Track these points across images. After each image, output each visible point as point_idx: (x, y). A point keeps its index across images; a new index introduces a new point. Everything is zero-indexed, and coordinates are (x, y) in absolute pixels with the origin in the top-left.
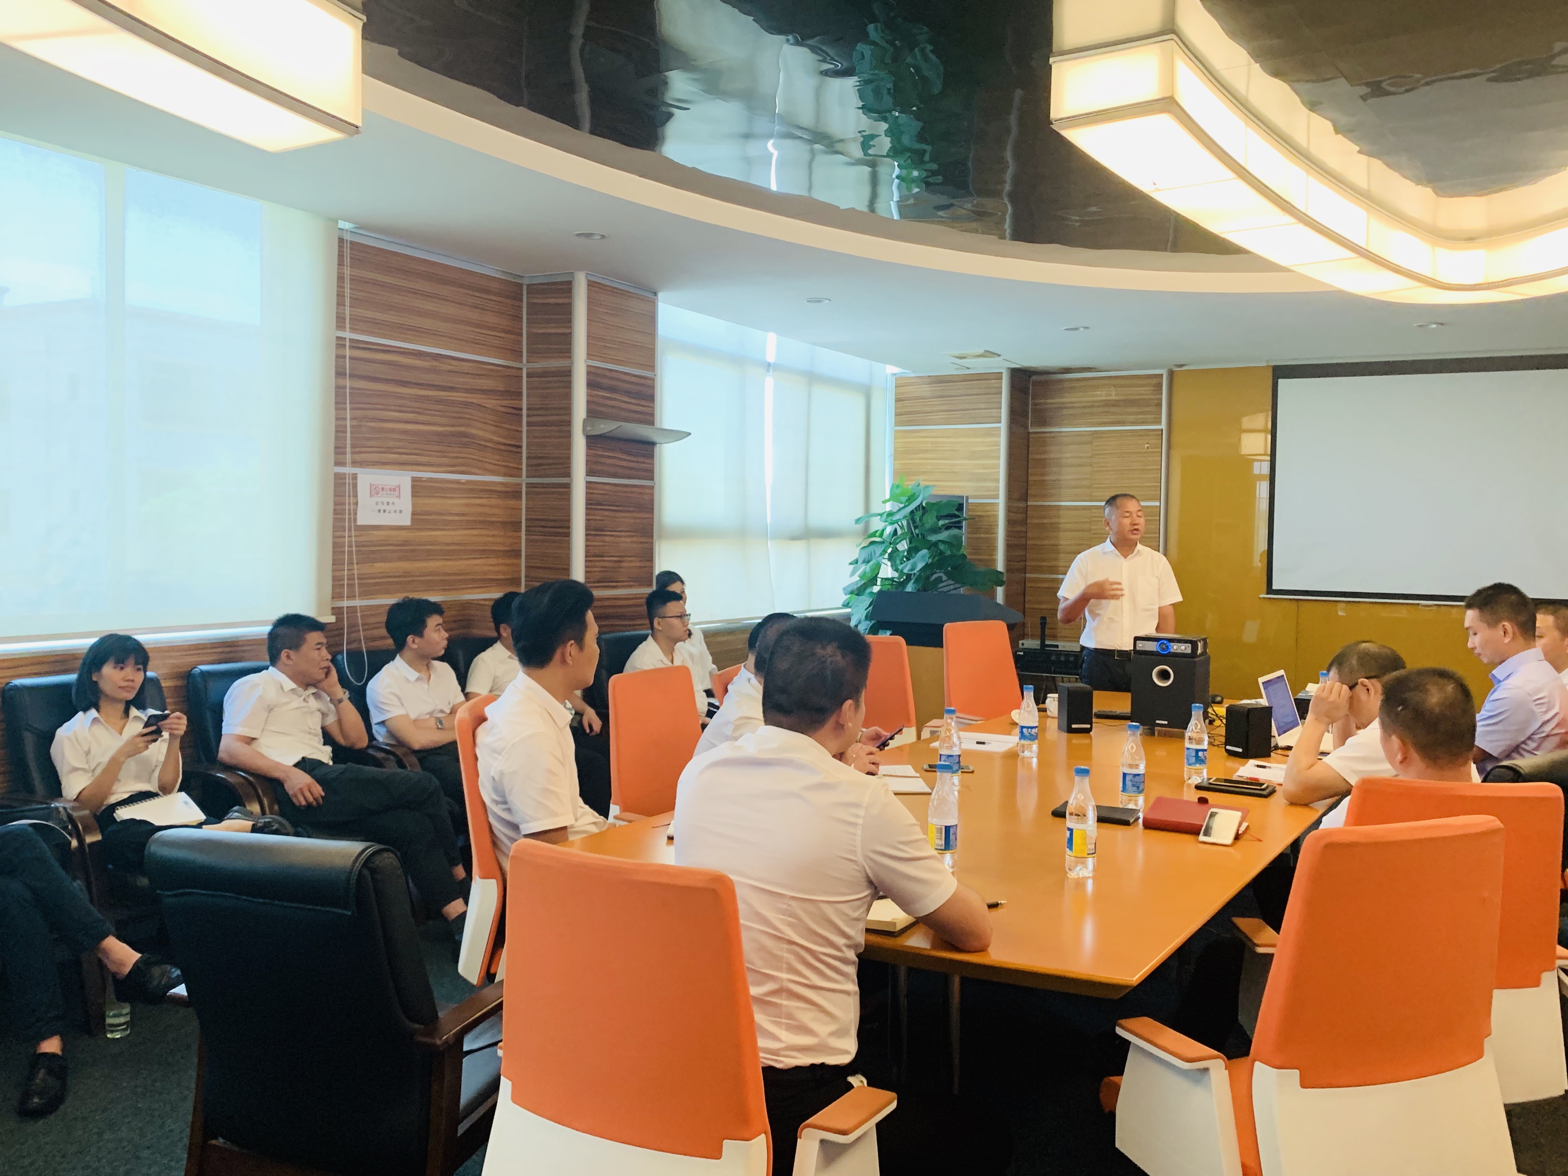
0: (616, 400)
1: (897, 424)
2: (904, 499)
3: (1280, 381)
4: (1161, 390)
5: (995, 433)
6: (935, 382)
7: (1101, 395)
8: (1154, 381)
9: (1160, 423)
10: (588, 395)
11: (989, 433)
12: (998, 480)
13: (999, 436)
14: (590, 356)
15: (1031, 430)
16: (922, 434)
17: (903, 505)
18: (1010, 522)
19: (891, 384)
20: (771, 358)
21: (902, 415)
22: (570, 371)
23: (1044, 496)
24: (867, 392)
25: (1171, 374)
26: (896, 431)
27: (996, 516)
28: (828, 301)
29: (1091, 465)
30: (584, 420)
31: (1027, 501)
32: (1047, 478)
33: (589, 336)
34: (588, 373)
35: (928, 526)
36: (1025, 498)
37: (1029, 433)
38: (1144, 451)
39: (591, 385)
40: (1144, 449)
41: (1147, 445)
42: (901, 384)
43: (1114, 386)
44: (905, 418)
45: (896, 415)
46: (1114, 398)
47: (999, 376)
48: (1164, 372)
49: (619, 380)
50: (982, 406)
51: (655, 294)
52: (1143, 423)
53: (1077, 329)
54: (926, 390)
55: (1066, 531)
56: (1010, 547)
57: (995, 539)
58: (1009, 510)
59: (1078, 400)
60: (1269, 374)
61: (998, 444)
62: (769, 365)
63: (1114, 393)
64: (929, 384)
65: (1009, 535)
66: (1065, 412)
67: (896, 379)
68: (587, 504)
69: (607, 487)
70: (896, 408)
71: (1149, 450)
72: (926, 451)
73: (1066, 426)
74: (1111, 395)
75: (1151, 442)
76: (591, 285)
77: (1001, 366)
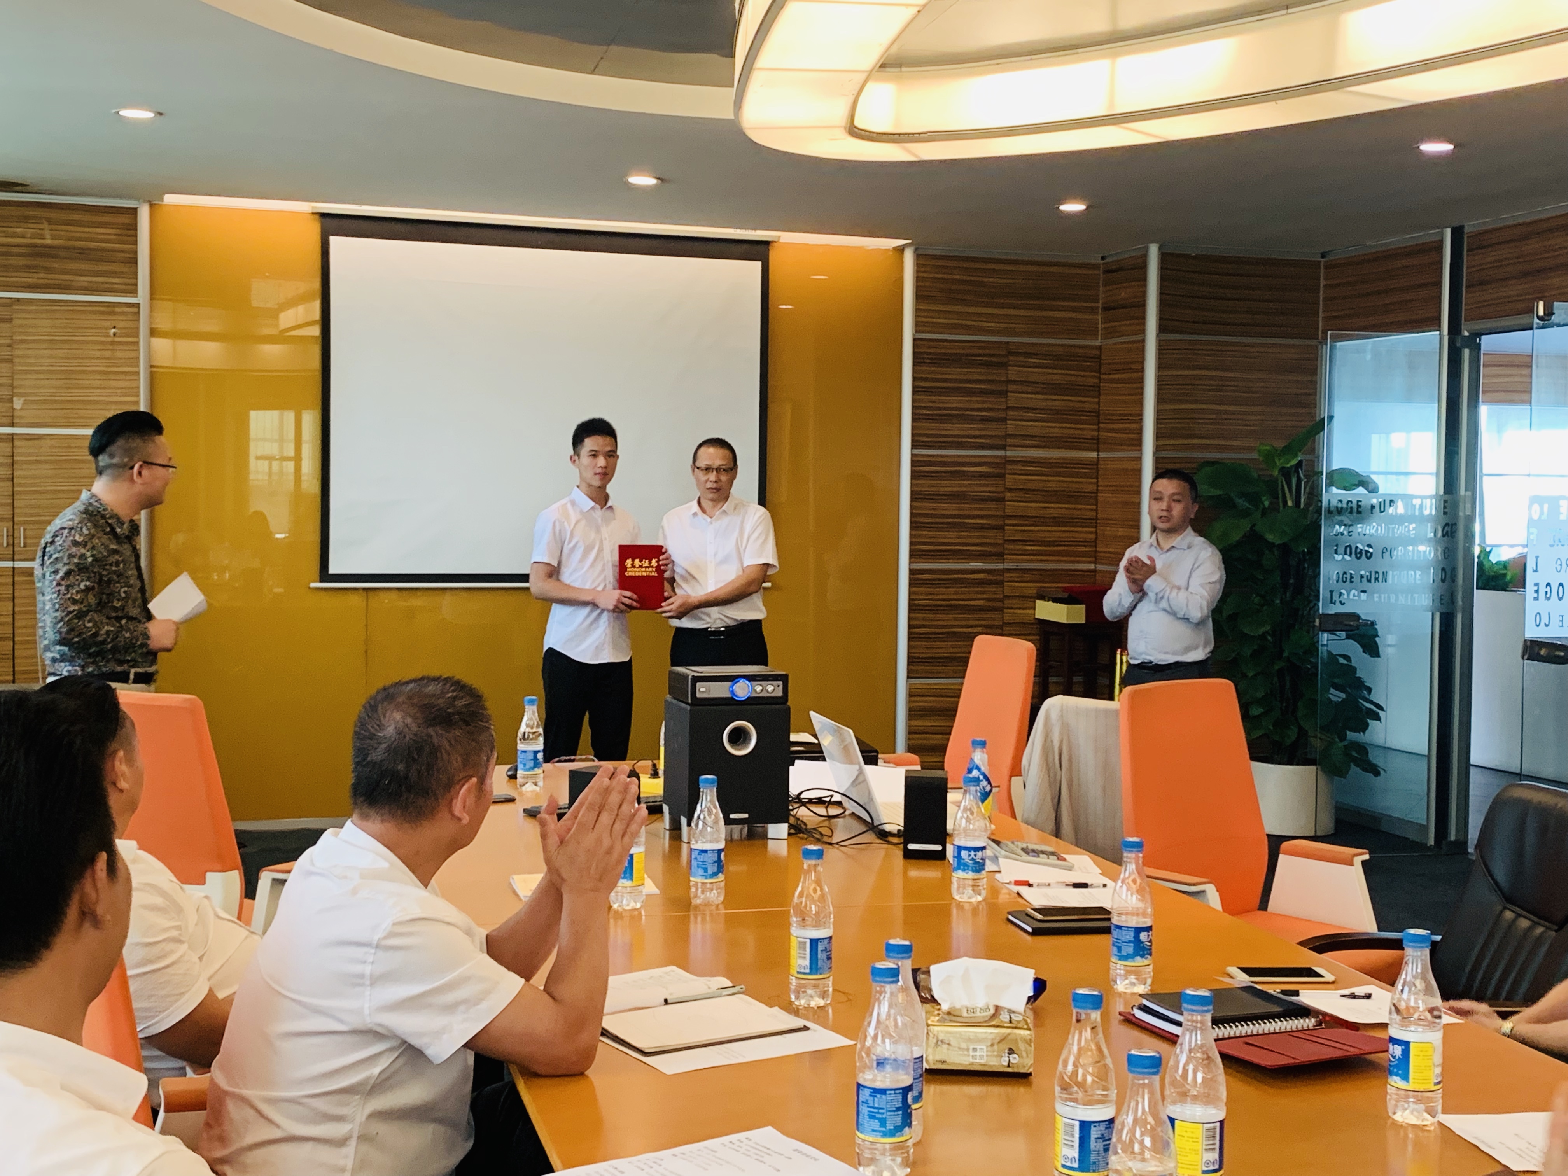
3: (333, 238)
4: (138, 235)
7: (23, 236)
8: (125, 219)
9: (134, 292)
38: (109, 339)
40: (109, 336)
41: (113, 330)
43: (50, 221)
46: (48, 241)
48: (143, 204)
52: (105, 290)
60: (318, 227)
63: (48, 234)
71: (117, 339)
74: (42, 237)
75: (121, 325)
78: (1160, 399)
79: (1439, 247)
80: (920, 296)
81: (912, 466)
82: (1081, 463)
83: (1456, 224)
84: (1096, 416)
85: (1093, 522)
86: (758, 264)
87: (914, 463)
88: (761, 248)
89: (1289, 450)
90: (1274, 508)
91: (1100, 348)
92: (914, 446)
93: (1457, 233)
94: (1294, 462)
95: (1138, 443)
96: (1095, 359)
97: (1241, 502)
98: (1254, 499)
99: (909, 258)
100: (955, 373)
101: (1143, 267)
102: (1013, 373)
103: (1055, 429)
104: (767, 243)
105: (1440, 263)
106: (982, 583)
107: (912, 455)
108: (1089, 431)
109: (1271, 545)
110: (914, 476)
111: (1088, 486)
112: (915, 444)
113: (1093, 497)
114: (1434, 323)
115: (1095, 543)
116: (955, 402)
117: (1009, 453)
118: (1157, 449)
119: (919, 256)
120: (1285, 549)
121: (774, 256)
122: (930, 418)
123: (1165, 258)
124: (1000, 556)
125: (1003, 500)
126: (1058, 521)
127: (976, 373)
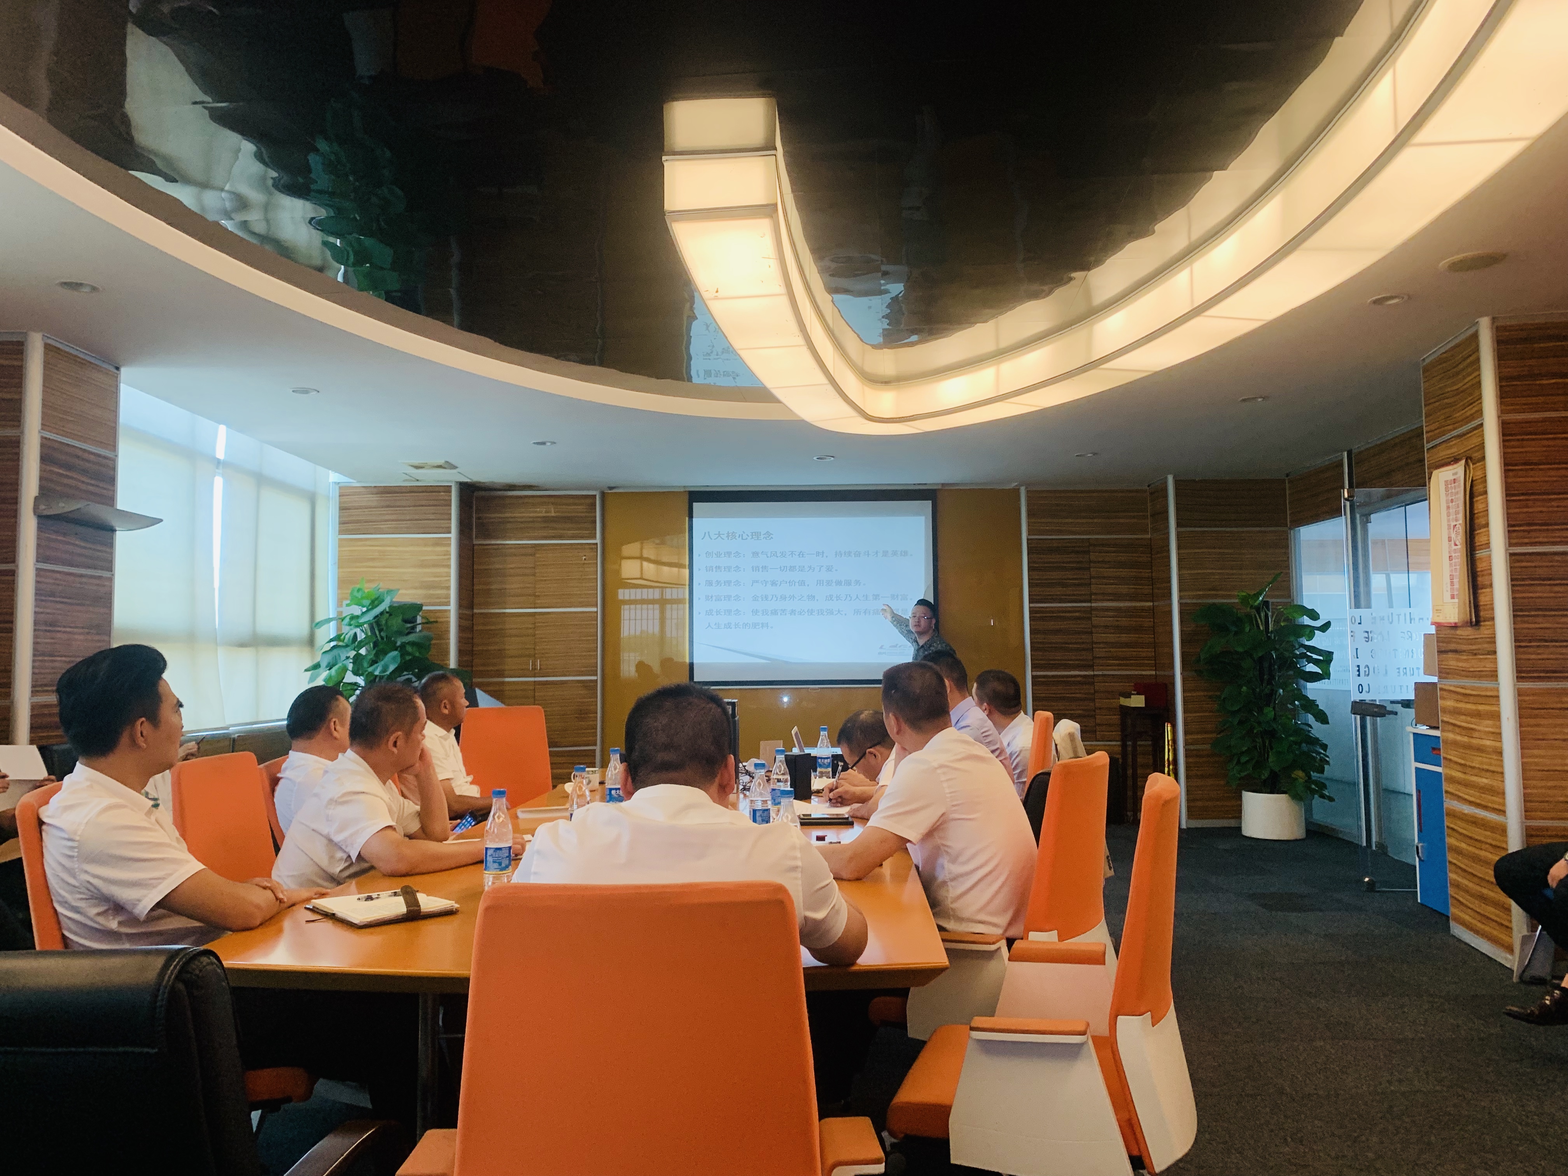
0: (72, 478)
1: (341, 532)
2: (367, 602)
3: (695, 504)
4: (595, 509)
5: (446, 543)
6: (382, 493)
7: (541, 512)
8: (589, 501)
9: (594, 537)
10: (42, 470)
11: (438, 543)
12: (448, 588)
13: (449, 545)
14: (44, 426)
15: (475, 542)
16: (368, 543)
17: (364, 609)
18: (461, 629)
19: (334, 494)
20: (220, 454)
21: (346, 523)
22: (19, 442)
23: (487, 605)
24: (312, 500)
25: (603, 494)
26: (340, 540)
27: (448, 622)
28: (315, 393)
29: (534, 575)
30: (36, 498)
31: (473, 609)
32: (493, 587)
33: (45, 405)
34: (42, 446)
35: (395, 629)
36: (471, 606)
37: (474, 545)
39: (45, 459)
40: (582, 560)
41: (584, 557)
42: (344, 493)
43: (552, 504)
44: (350, 526)
45: (340, 523)
46: (553, 514)
47: (448, 489)
48: (597, 493)
49: (78, 457)
50: (432, 517)
51: (118, 368)
52: (582, 538)
53: (544, 443)
54: (373, 500)
55: (511, 636)
56: (461, 652)
57: (448, 644)
58: (461, 617)
59: (519, 515)
60: (687, 497)
61: (448, 553)
62: (219, 462)
63: (553, 510)
64: (376, 494)
65: (461, 641)
66: (509, 526)
67: (340, 488)
68: (36, 594)
69: (58, 576)
70: (340, 517)
71: (585, 562)
72: (373, 560)
73: (510, 539)
74: (550, 512)
75: (587, 554)
76: (48, 347)
77: (450, 478)
78: (1180, 567)
79: (1341, 465)
80: (1029, 513)
81: (1030, 614)
82: (1143, 609)
83: (1350, 449)
84: (1151, 580)
85: (1152, 645)
86: (929, 503)
87: (1031, 612)
89: (1257, 594)
91: (1150, 539)
92: (1030, 603)
93: (1351, 454)
94: (1259, 602)
96: (1148, 546)
99: (1023, 493)
100: (1055, 558)
101: (1165, 490)
102: (1093, 556)
103: (1124, 589)
105: (1343, 473)
106: (1079, 683)
107: (1030, 607)
108: (1146, 589)
110: (1031, 619)
111: (1146, 623)
112: (1032, 601)
113: (1149, 630)
114: (1343, 510)
115: (1154, 657)
116: (1055, 575)
117: (1093, 605)
118: (1181, 598)
119: (1029, 492)
122: (1037, 585)
123: (1177, 483)
124: (1091, 667)
125: (1091, 633)
126: (1127, 645)
127: (1068, 557)
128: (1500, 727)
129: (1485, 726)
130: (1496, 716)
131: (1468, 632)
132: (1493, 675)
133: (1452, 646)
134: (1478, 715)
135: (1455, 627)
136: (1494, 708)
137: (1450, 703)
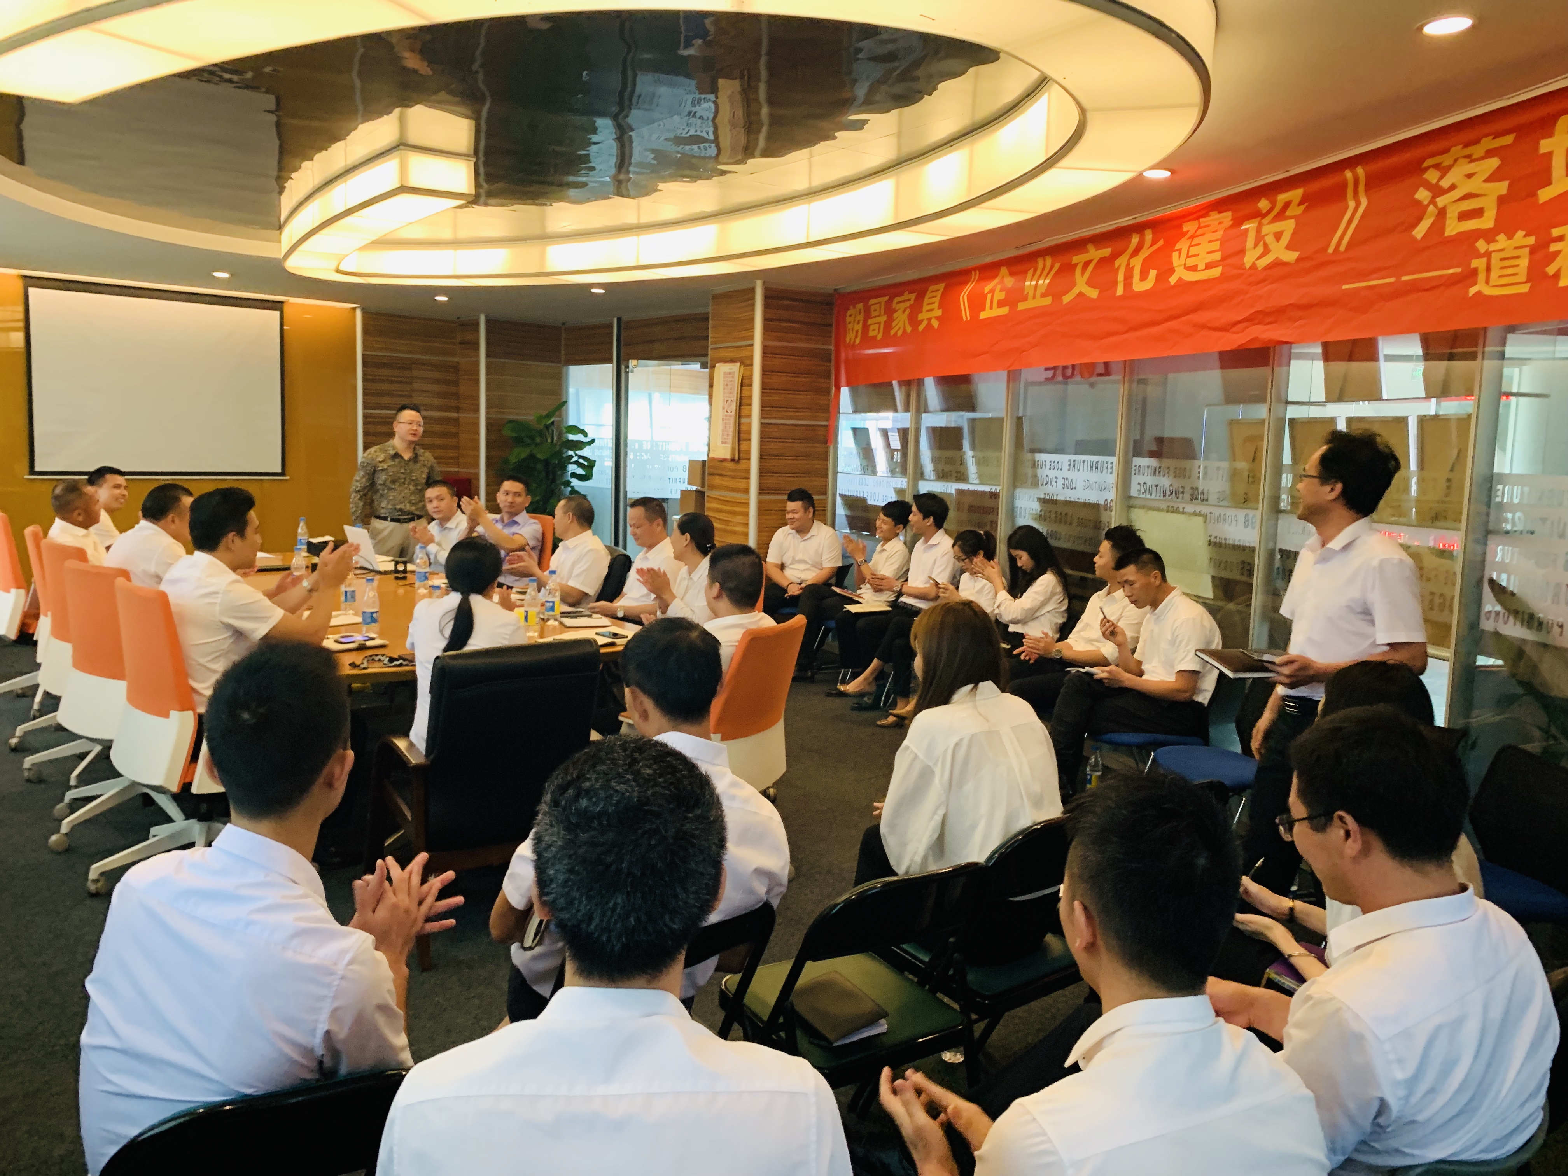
79: (611, 326)
80: (366, 332)
81: (363, 418)
82: (450, 419)
83: (619, 316)
84: (457, 396)
85: (457, 448)
86: (278, 313)
87: (365, 417)
88: (279, 305)
89: (549, 416)
90: (541, 443)
91: (458, 362)
92: (363, 409)
93: (619, 320)
94: (550, 422)
95: (477, 410)
96: (456, 368)
97: (528, 441)
98: (532, 438)
99: (359, 314)
100: (386, 372)
101: (478, 324)
102: (415, 373)
103: (437, 401)
104: (282, 302)
105: (612, 333)
107: (364, 413)
108: (453, 403)
109: (539, 460)
110: (365, 423)
111: (453, 429)
112: (365, 407)
113: (456, 435)
114: (609, 361)
115: (458, 458)
116: (385, 386)
118: (487, 413)
119: (365, 312)
120: (547, 462)
121: (286, 309)
122: (373, 395)
123: (489, 322)
127: (396, 372)
128: (748, 520)
129: (739, 519)
130: (747, 514)
131: (731, 465)
132: (747, 491)
133: (720, 472)
134: (734, 513)
135: (723, 460)
136: (745, 510)
137: (714, 505)
